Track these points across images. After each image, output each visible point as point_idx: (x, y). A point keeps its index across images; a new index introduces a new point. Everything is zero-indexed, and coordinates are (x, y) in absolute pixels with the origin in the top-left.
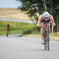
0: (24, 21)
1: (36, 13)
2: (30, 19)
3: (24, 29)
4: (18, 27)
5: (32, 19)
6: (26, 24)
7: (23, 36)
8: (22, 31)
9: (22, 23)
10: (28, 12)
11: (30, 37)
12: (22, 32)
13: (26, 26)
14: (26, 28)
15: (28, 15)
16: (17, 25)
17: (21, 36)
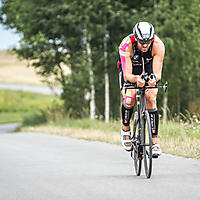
0: (26, 89)
1: (62, 64)
2: (43, 81)
3: (26, 111)
4: (10, 104)
5: (49, 83)
6: (33, 96)
7: (23, 129)
8: (19, 117)
9: (22, 94)
10: (37, 61)
11: (43, 132)
12: (21, 119)
13: (33, 102)
14: (32, 107)
15: (38, 69)
16: (6, 100)
17: (17, 130)
